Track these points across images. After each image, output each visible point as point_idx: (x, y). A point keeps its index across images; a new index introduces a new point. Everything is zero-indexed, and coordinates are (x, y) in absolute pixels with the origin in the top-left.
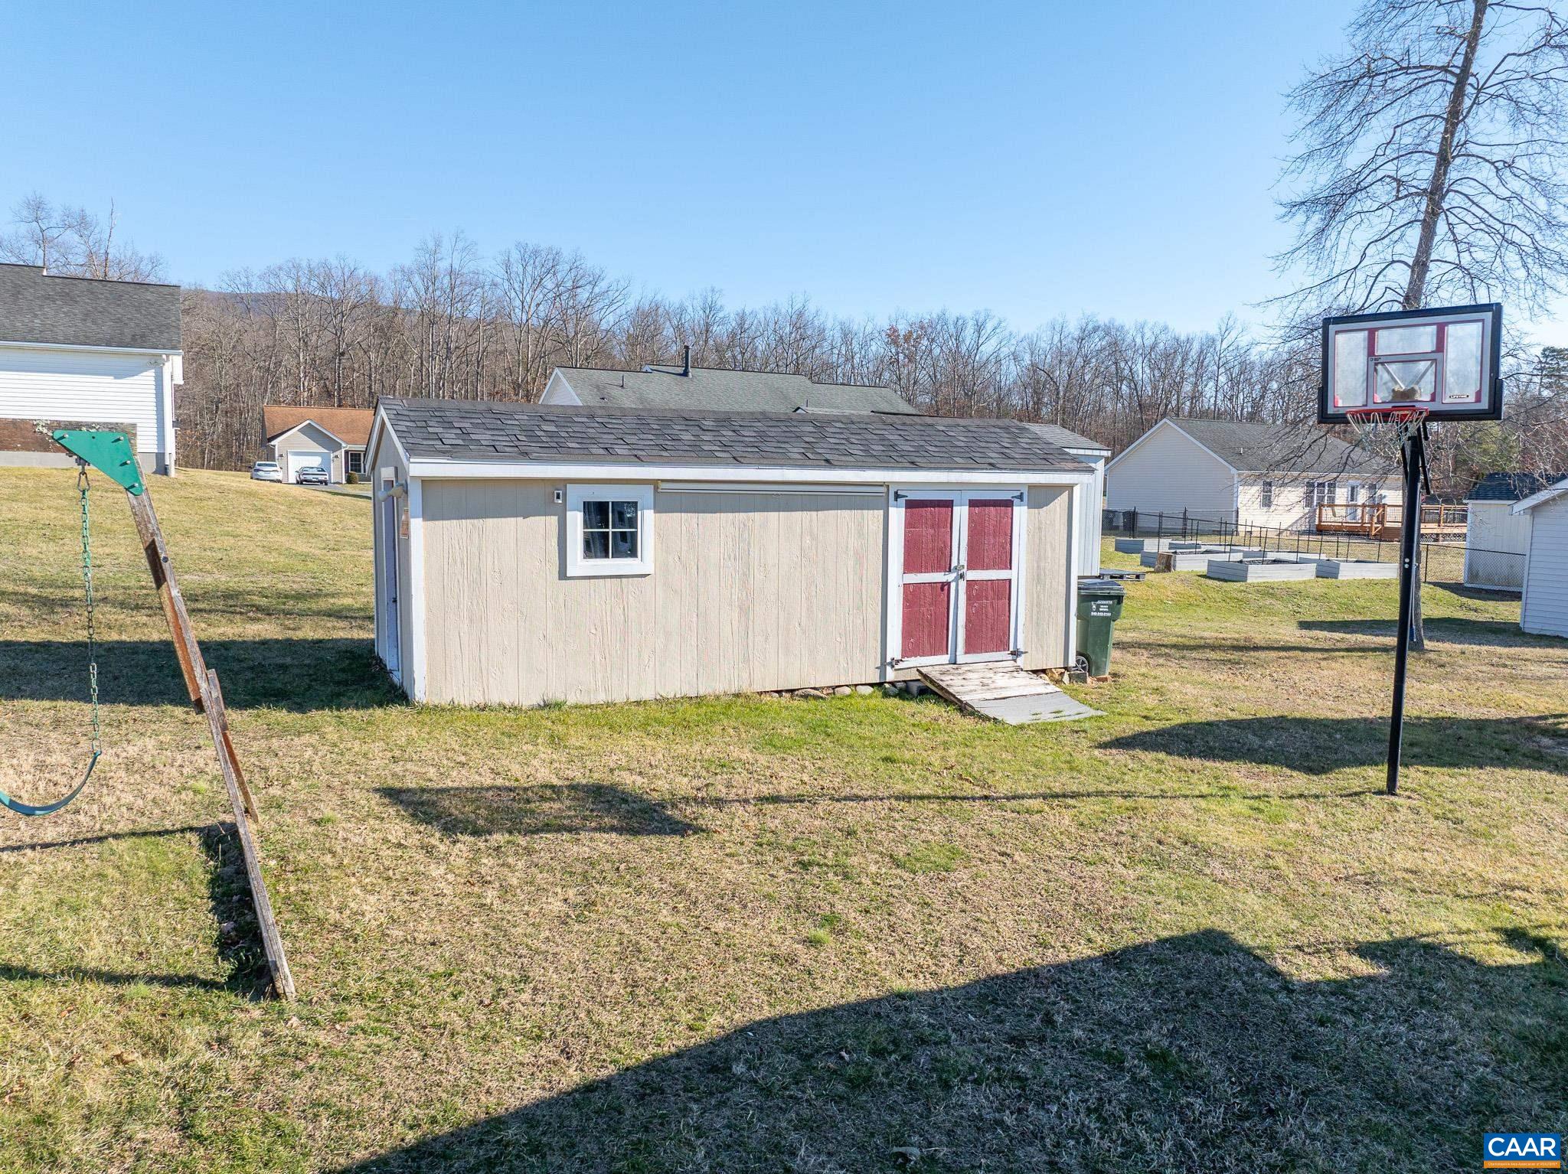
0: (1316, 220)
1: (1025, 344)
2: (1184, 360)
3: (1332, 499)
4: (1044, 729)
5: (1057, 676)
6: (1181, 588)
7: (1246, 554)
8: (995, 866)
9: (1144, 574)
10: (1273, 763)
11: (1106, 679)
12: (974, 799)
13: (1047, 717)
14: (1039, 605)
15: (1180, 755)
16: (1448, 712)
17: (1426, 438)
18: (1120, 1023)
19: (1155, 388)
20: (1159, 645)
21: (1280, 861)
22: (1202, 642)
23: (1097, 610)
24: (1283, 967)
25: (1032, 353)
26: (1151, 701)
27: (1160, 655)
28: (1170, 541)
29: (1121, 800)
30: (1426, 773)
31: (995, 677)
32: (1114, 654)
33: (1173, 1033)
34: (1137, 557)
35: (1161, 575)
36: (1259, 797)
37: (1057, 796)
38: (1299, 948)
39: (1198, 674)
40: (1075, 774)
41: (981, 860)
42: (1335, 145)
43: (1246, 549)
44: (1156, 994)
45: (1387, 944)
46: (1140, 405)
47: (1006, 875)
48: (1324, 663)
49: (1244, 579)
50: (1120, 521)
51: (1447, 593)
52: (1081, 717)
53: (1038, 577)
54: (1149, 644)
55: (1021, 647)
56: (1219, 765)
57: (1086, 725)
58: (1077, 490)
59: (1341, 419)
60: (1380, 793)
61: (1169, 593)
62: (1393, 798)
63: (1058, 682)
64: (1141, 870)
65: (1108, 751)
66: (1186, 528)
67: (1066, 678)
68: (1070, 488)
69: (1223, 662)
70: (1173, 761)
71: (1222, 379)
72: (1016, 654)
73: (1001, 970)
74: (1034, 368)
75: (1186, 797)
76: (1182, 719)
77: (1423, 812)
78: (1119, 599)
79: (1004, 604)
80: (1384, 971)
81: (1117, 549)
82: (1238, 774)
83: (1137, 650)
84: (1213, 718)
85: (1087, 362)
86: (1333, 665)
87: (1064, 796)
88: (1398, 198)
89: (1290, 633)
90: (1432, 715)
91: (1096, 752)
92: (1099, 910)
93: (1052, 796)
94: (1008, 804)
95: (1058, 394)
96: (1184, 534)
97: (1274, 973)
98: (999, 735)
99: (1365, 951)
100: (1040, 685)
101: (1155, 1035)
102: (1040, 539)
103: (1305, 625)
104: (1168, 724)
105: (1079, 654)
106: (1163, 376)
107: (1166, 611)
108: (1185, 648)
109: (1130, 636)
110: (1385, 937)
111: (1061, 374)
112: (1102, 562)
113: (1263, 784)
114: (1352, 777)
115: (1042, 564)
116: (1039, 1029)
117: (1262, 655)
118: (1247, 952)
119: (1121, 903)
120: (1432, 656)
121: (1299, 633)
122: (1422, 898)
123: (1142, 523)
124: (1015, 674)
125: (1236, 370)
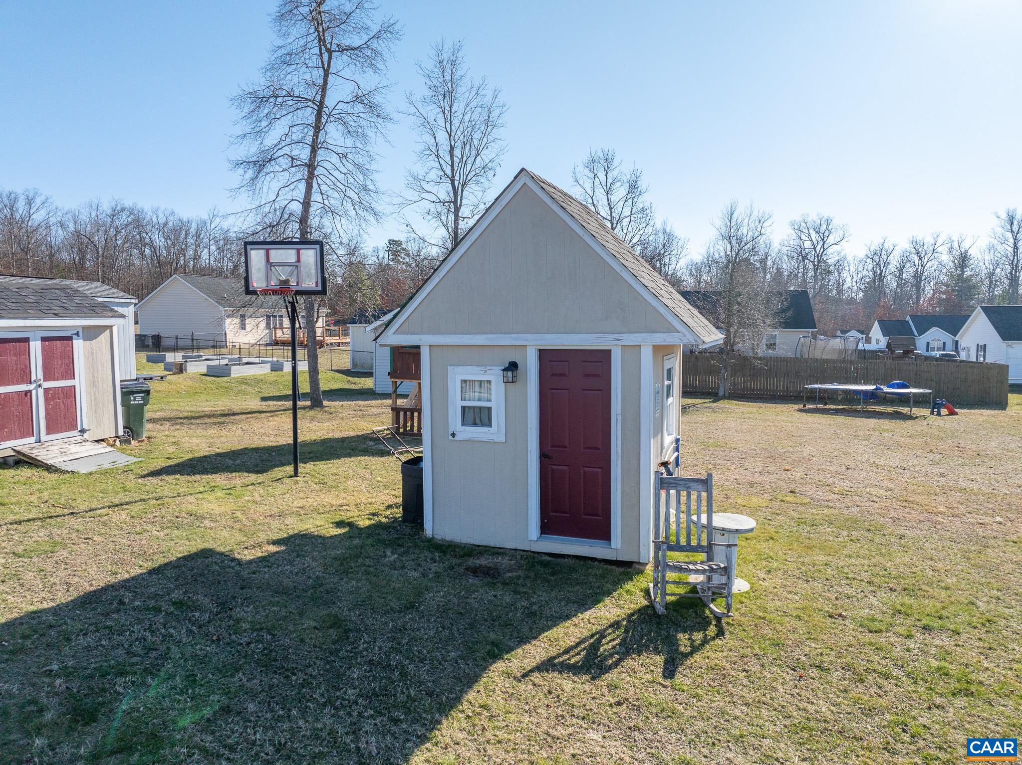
0: (250, 173)
1: (69, 216)
2: (187, 235)
3: (281, 324)
4: (106, 473)
5: (111, 442)
6: (190, 383)
7: (230, 360)
8: (82, 546)
9: (166, 376)
10: (238, 471)
11: (143, 441)
12: (64, 516)
13: (106, 466)
14: (96, 400)
15: (188, 475)
16: (330, 436)
17: (297, 303)
18: (159, 595)
19: (168, 252)
20: (177, 418)
21: (239, 514)
22: (203, 414)
23: (135, 400)
24: (237, 556)
25: (75, 223)
26: (171, 449)
27: (177, 424)
28: (183, 354)
29: (155, 501)
30: (314, 465)
31: (70, 447)
32: (148, 426)
33: (185, 593)
34: (162, 365)
35: (177, 376)
36: (231, 488)
37: (117, 505)
38: (246, 548)
39: (200, 432)
40: (127, 493)
41: (73, 544)
42: (259, 133)
43: (230, 357)
44: (176, 580)
45: (286, 538)
46: (159, 263)
47: (90, 548)
48: (271, 419)
49: (229, 375)
50: (150, 342)
51: (341, 375)
52: (129, 463)
53: (93, 383)
54: (170, 418)
55: (85, 427)
56: (210, 477)
57: (132, 467)
58: (115, 329)
59: (254, 293)
60: (291, 477)
61: (183, 387)
62: (296, 478)
63: (112, 446)
64: (166, 531)
65: (146, 479)
66: (193, 345)
67: (118, 443)
68: (110, 327)
69: (215, 424)
70: (182, 479)
71: (213, 248)
72: (83, 431)
73: (92, 589)
74: (78, 233)
75: (191, 494)
76: (190, 456)
77: (309, 482)
78: (148, 392)
79: (72, 402)
80: (283, 548)
81: (148, 361)
82: (220, 479)
83: (163, 422)
84: (207, 454)
85: (118, 232)
86: (276, 418)
87: (121, 505)
88: (292, 167)
89: (255, 404)
90: (322, 438)
91: (140, 480)
92: (145, 552)
93: (114, 506)
94: (87, 514)
95: (98, 253)
96: (192, 349)
97: (233, 560)
98: (76, 480)
99: (275, 543)
100: (102, 448)
101: (176, 595)
102: (93, 359)
103: (264, 399)
104: (181, 460)
105: (125, 427)
106: (174, 244)
107: (181, 398)
108: (192, 418)
109: (158, 415)
110: (286, 535)
111: (99, 239)
112: (138, 370)
113: (233, 482)
114: (278, 472)
115: (96, 374)
116: (116, 607)
117: (237, 417)
118: (222, 554)
119: (156, 547)
120: (326, 409)
121: (259, 403)
122: (304, 517)
123: (165, 342)
124: (83, 444)
125: (221, 243)
